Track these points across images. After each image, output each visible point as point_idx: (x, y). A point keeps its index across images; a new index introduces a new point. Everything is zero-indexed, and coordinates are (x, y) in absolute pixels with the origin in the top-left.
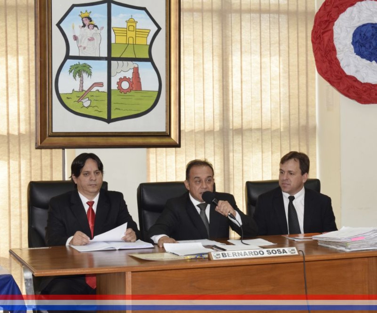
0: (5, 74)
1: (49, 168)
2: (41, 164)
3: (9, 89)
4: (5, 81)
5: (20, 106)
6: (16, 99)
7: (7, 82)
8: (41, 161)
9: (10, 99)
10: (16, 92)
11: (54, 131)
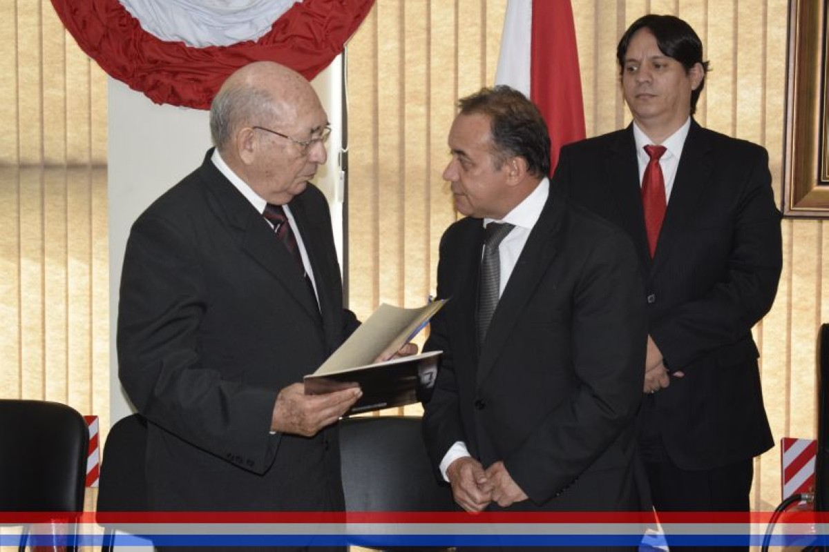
0: (731, 15)
2: (820, 260)
3: (740, 54)
4: (731, 35)
5: (767, 100)
6: (759, 84)
7: (736, 37)
8: (820, 252)
9: (741, 82)
10: (759, 64)
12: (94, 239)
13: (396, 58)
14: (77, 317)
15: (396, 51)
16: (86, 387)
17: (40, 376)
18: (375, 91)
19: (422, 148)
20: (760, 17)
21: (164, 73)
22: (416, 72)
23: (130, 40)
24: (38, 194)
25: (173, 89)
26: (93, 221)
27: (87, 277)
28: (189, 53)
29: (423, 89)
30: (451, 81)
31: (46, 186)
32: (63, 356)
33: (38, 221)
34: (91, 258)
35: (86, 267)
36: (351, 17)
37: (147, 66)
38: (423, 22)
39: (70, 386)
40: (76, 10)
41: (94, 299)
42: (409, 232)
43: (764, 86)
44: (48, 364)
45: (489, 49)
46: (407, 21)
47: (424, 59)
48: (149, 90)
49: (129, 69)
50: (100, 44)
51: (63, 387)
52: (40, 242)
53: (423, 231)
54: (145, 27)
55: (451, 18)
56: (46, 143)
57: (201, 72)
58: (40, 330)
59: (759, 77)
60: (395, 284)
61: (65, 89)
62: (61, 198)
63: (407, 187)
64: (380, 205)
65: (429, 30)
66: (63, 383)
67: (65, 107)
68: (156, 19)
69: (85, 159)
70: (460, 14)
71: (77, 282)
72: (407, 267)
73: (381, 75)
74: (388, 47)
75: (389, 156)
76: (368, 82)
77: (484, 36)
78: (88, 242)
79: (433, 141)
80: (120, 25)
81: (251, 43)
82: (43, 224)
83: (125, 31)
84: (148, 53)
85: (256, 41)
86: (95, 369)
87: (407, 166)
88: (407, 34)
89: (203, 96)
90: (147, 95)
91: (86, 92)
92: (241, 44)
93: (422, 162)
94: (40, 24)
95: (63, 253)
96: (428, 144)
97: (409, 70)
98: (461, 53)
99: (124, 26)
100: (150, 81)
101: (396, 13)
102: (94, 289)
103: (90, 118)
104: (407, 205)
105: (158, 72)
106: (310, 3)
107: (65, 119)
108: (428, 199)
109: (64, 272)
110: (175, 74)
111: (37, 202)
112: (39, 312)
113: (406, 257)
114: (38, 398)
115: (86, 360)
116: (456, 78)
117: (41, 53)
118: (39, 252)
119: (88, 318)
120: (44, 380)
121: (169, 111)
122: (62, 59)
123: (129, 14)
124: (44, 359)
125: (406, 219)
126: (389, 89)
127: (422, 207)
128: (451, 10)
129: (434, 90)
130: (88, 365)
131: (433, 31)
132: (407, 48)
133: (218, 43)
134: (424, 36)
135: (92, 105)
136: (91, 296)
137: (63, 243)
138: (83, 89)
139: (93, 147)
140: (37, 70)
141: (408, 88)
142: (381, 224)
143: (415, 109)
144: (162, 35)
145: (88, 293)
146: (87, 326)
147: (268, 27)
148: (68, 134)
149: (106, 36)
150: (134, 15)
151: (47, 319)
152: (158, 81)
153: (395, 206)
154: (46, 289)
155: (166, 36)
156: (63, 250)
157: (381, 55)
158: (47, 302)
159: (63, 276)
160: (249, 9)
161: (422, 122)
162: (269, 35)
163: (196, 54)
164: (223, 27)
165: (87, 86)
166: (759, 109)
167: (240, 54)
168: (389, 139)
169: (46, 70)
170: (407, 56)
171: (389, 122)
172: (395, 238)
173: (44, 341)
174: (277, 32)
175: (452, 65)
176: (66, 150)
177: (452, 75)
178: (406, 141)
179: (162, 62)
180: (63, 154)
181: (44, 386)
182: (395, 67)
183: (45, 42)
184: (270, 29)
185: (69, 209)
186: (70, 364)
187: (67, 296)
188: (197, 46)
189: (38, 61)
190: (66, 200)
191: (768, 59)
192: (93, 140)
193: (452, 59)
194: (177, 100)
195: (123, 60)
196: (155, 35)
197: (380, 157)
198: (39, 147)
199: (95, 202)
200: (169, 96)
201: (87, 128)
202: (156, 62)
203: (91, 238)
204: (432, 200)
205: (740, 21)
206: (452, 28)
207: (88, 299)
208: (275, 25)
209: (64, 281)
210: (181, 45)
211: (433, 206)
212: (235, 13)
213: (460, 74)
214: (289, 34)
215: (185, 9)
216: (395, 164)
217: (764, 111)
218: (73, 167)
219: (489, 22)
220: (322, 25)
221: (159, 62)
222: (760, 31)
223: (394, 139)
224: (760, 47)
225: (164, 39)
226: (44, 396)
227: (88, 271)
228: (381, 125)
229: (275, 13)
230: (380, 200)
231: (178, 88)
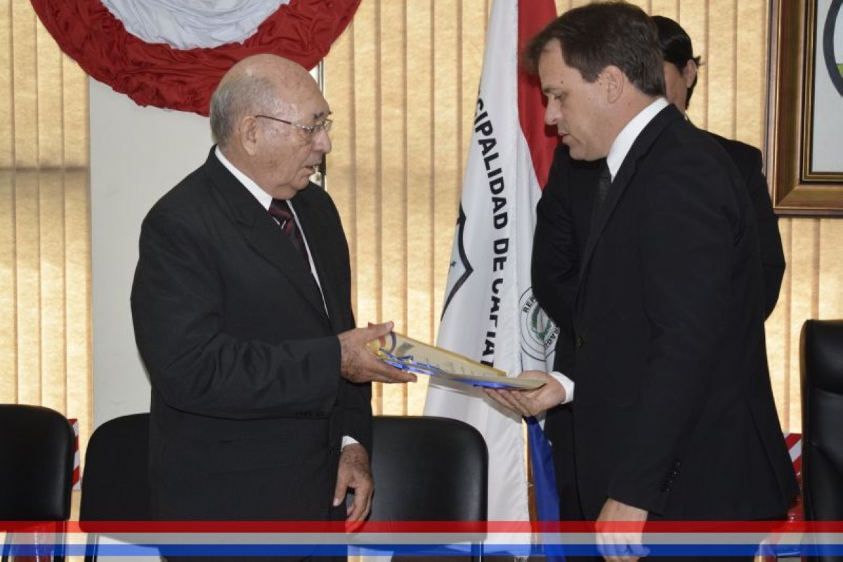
0: (702, 18)
1: (810, 268)
5: (738, 102)
6: (730, 86)
10: (730, 66)
11: (815, 169)
12: (67, 242)
13: (372, 61)
14: (50, 319)
15: (373, 54)
16: (60, 390)
17: (12, 380)
18: (352, 93)
19: (398, 150)
20: (731, 21)
21: (148, 75)
22: (392, 73)
23: (114, 42)
24: (9, 197)
25: (158, 90)
26: (67, 223)
27: (61, 280)
28: (173, 54)
29: (399, 91)
30: (428, 83)
31: (17, 189)
32: (36, 360)
33: (10, 224)
34: (64, 261)
35: (59, 270)
36: (338, 19)
37: (131, 67)
38: (399, 25)
39: (43, 389)
40: (58, 12)
41: (68, 302)
42: (386, 233)
43: (735, 88)
44: (21, 368)
45: (465, 52)
46: (382, 24)
47: (399, 62)
48: (133, 92)
49: (112, 71)
50: (83, 45)
51: (37, 390)
52: (11, 246)
53: (399, 232)
54: (128, 29)
55: (428, 21)
56: (17, 146)
57: (185, 74)
58: (12, 334)
59: (730, 79)
60: (373, 285)
61: (37, 92)
62: (33, 201)
63: (384, 189)
64: (358, 206)
65: (404, 32)
66: (37, 385)
67: (37, 109)
68: (140, 21)
69: (58, 162)
70: (436, 17)
71: (50, 285)
72: (385, 268)
73: (358, 77)
74: (364, 49)
75: (366, 158)
76: (345, 84)
77: (460, 39)
78: (61, 244)
79: (409, 142)
80: (104, 27)
81: (236, 45)
82: (15, 227)
83: (108, 33)
84: (132, 55)
85: (242, 43)
86: (69, 372)
87: (385, 166)
88: (382, 36)
89: (188, 99)
90: (131, 97)
91: (59, 94)
92: (226, 46)
93: (398, 164)
94: (11, 26)
95: (36, 256)
96: (405, 145)
97: (386, 72)
98: (437, 56)
99: (108, 27)
100: (134, 82)
101: (373, 16)
102: (68, 292)
103: (62, 121)
104: (384, 206)
105: (142, 74)
106: (296, 5)
107: (37, 122)
108: (405, 200)
109: (36, 275)
110: (159, 76)
111: (9, 206)
112: (11, 316)
113: (384, 258)
114: (11, 401)
115: (60, 363)
116: (433, 81)
117: (12, 56)
118: (11, 255)
119: (61, 321)
120: (17, 383)
121: (153, 113)
122: (33, 61)
123: (112, 16)
124: (16, 363)
125: (383, 220)
126: (365, 91)
127: (399, 209)
128: (427, 13)
129: (410, 92)
130: (62, 368)
131: (409, 34)
132: (383, 50)
133: (203, 44)
134: (399, 38)
135: (65, 108)
136: (64, 299)
137: (36, 246)
138: (56, 92)
139: (66, 150)
140: (8, 72)
141: (384, 90)
142: (359, 225)
143: (391, 111)
144: (146, 36)
145: (62, 296)
146: (61, 329)
147: (253, 30)
148: (40, 137)
149: (89, 38)
150: (118, 17)
151: (19, 323)
152: (142, 83)
153: (372, 207)
154: (19, 292)
155: (150, 38)
156: (35, 253)
157: (357, 58)
158: (20, 305)
159: (36, 279)
160: (235, 10)
161: (398, 124)
162: (255, 37)
163: (181, 55)
164: (208, 29)
165: (59, 88)
166: (729, 110)
167: (227, 56)
168: (366, 140)
169: (17, 72)
170: (383, 58)
171: (366, 124)
172: (373, 239)
173: (16, 344)
174: (263, 34)
175: (428, 68)
176: (38, 152)
177: (428, 78)
178: (383, 143)
179: (147, 63)
180: (35, 157)
181: (17, 389)
182: (372, 69)
183: (15, 45)
184: (256, 31)
185: (41, 212)
186: (44, 366)
187: (40, 300)
188: (181, 47)
189: (8, 64)
190: (38, 204)
191: (738, 62)
192: (65, 142)
193: (429, 62)
194: (161, 102)
195: (106, 63)
196: (139, 36)
197: (357, 159)
198: (10, 149)
199: (68, 205)
200: (153, 98)
201: (59, 131)
202: (140, 64)
203: (64, 241)
204: (409, 201)
205: (711, 24)
206: (428, 32)
207: (62, 302)
208: (261, 27)
209: (36, 285)
210: (166, 46)
211: (410, 207)
212: (220, 15)
213: (437, 76)
214: (275, 36)
215: (171, 11)
216: (371, 165)
217: (735, 113)
218: (47, 170)
219: (465, 25)
220: (308, 27)
221: (144, 64)
222: (731, 34)
223: (372, 141)
224: (731, 49)
225: (148, 40)
226: (17, 399)
227: (61, 274)
228: (358, 128)
229: (261, 16)
230: (358, 200)
231: (163, 89)
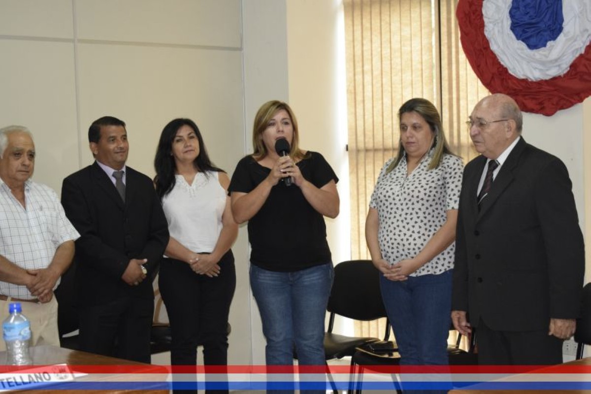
23: (504, 79)
25: (524, 104)
28: (531, 84)
37: (512, 92)
40: (480, 64)
54: (510, 72)
57: (537, 94)
80: (498, 72)
81: (560, 77)
83: (501, 75)
84: (511, 85)
85: (562, 76)
89: (538, 107)
92: (554, 78)
99: (501, 72)
105: (517, 95)
106: (588, 54)
110: (524, 96)
123: (503, 66)
133: (543, 78)
147: (566, 69)
149: (493, 78)
150: (505, 66)
155: (520, 76)
160: (557, 59)
162: (568, 72)
163: (534, 84)
164: (546, 70)
167: (555, 84)
174: (573, 70)
179: (519, 90)
184: (569, 69)
188: (534, 80)
194: (527, 109)
195: (501, 90)
196: (515, 76)
202: (515, 90)
208: (571, 66)
210: (527, 80)
212: (551, 62)
214: (577, 71)
221: (517, 90)
229: (570, 60)
231: (526, 103)
